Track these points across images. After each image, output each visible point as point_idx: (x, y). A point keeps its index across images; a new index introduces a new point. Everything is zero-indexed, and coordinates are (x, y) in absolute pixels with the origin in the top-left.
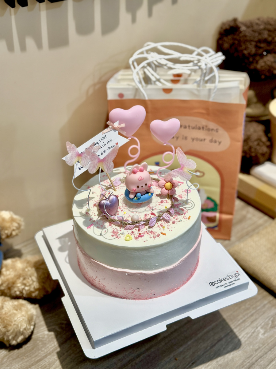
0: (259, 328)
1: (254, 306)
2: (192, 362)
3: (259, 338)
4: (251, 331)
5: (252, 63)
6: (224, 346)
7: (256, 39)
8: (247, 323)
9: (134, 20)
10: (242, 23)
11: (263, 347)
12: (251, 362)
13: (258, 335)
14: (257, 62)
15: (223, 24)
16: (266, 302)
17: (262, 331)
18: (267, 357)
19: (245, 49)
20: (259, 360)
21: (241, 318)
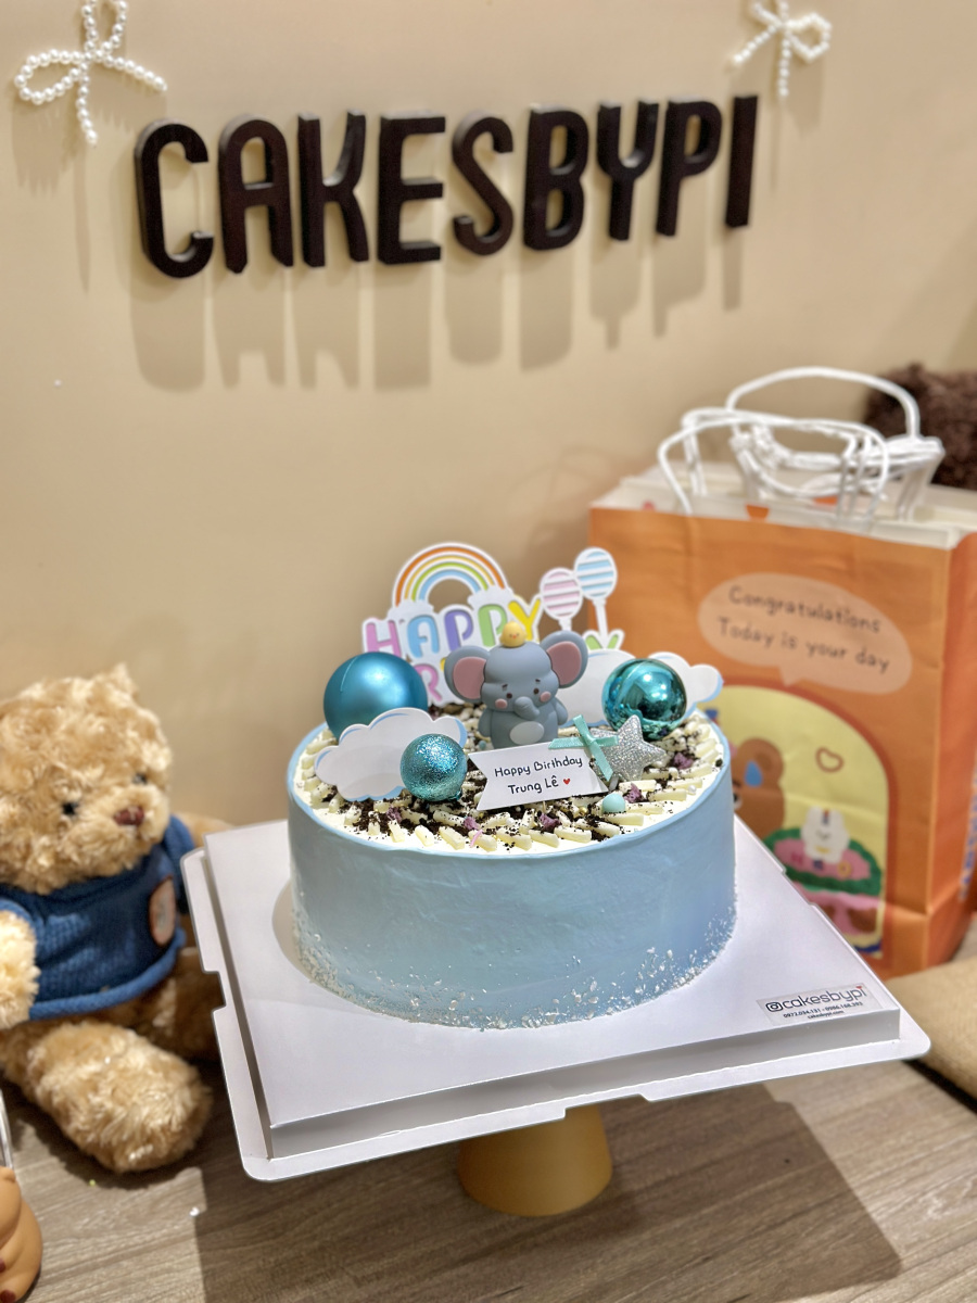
0: (930, 1195)
1: (926, 1142)
3: (925, 1219)
4: (905, 1199)
8: (894, 1180)
9: (613, 339)
10: (938, 378)
11: (934, 1240)
13: (923, 1210)
17: (938, 1203)
21: (879, 1169)
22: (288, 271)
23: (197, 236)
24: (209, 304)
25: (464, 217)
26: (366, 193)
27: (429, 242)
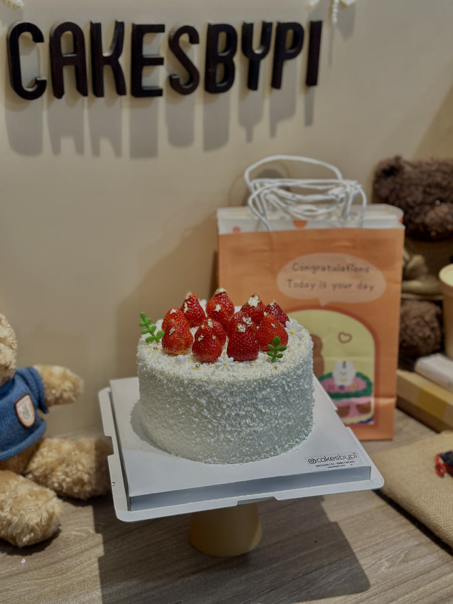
0: (384, 560)
1: (384, 534)
2: (271, 589)
3: (380, 572)
4: (371, 562)
5: (418, 214)
6: (324, 576)
7: (425, 183)
8: (367, 552)
9: (249, 138)
10: (409, 163)
11: (383, 583)
12: (359, 598)
13: (379, 568)
14: (426, 214)
15: (381, 163)
16: (402, 531)
17: (387, 564)
18: (386, 596)
19: (410, 195)
20: (372, 598)
21: (360, 546)
22: (85, 99)
23: (38, 79)
24: (45, 114)
25: (175, 75)
26: (124, 60)
27: (157, 87)
